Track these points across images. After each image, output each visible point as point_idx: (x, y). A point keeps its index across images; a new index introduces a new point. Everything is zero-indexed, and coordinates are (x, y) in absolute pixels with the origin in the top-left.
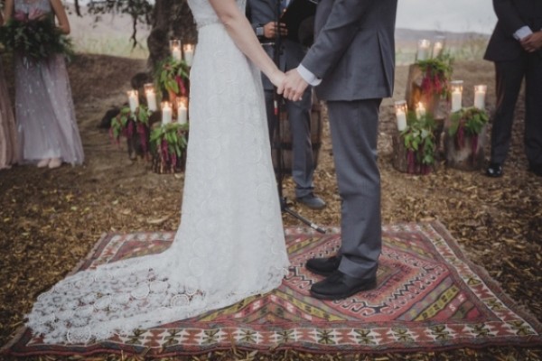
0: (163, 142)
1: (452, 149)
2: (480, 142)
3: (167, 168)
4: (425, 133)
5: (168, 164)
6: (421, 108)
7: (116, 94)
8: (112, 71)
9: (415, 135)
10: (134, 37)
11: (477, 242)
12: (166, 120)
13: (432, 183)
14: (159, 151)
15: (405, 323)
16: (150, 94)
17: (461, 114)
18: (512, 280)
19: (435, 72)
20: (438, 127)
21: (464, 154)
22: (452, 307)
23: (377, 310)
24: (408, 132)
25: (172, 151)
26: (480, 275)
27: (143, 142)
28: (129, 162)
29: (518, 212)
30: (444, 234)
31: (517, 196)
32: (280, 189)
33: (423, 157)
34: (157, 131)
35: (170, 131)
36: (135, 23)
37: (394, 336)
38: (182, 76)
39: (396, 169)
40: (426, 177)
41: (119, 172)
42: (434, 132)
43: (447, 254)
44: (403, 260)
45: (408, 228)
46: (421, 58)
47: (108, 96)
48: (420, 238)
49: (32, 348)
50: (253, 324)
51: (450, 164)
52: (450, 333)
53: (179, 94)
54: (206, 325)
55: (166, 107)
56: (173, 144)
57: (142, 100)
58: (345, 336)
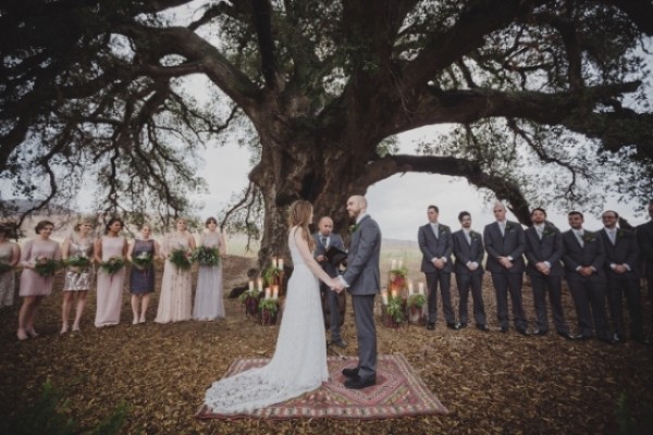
0: (265, 309)
1: (411, 314)
2: (423, 311)
4: (397, 307)
5: (267, 320)
6: (394, 293)
8: (235, 265)
9: (392, 307)
10: (248, 246)
11: (419, 365)
12: (267, 297)
13: (401, 333)
14: (263, 313)
15: (382, 405)
16: (260, 283)
17: (414, 297)
19: (400, 276)
20: (404, 305)
21: (416, 318)
22: (404, 397)
23: (370, 399)
24: (389, 306)
25: (270, 313)
26: (418, 381)
27: (254, 309)
28: (246, 319)
29: (440, 349)
30: (404, 361)
31: (440, 340)
33: (396, 319)
34: (262, 303)
35: (269, 303)
36: (249, 239)
37: (376, 411)
38: (276, 275)
39: (384, 325)
40: (398, 330)
41: (241, 325)
42: (402, 305)
43: (404, 371)
44: (384, 374)
45: (387, 357)
46: (393, 269)
47: (232, 279)
48: (392, 363)
50: (311, 406)
51: (410, 323)
52: (401, 409)
53: (274, 284)
54: (288, 406)
55: (268, 291)
56: (270, 310)
57: (256, 286)
58: (354, 411)
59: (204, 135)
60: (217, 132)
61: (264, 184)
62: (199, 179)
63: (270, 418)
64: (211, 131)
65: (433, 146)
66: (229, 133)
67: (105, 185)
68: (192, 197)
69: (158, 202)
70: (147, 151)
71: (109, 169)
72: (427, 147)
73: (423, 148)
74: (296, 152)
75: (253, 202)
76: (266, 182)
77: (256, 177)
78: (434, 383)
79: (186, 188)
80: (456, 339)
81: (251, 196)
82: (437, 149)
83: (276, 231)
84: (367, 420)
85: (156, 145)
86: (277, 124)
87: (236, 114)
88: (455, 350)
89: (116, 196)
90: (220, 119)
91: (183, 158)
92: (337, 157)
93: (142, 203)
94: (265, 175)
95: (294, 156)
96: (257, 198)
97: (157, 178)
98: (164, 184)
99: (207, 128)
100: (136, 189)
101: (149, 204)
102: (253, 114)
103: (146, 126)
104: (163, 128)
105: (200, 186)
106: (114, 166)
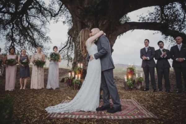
0: (75, 83)
1: (137, 85)
2: (143, 84)
3: (76, 89)
4: (131, 82)
5: (76, 88)
6: (130, 77)
7: (64, 76)
8: (63, 71)
9: (129, 82)
10: (68, 65)
11: (142, 103)
12: (76, 78)
13: (133, 92)
14: (74, 85)
15: (127, 115)
16: (73, 73)
17: (138, 78)
18: (149, 109)
19: (132, 70)
20: (134, 81)
21: (139, 87)
22: (137, 113)
23: (121, 113)
24: (127, 82)
25: (77, 85)
26: (143, 108)
27: (71, 83)
28: (67, 88)
29: (151, 97)
30: (135, 101)
31: (151, 95)
32: (100, 93)
33: (131, 87)
34: (74, 81)
35: (77, 81)
36: (68, 62)
37: (124, 117)
38: (80, 70)
39: (125, 90)
40: (132, 91)
41: (65, 89)
42: (133, 82)
43: (136, 104)
44: (127, 105)
45: (128, 100)
46: (129, 67)
48: (130, 102)
49: (52, 118)
50: (96, 115)
51: (137, 89)
52: (136, 117)
53: (79, 73)
54: (86, 115)
55: (76, 76)
56: (78, 83)
57: (71, 74)
58: (114, 117)
59: (49, 18)
60: (54, 16)
61: (74, 36)
62: (48, 37)
63: (78, 119)
64: (52, 16)
65: (146, 18)
66: (59, 17)
67: (9, 40)
68: (45, 45)
69: (31, 48)
70: (26, 26)
71: (10, 34)
72: (143, 19)
73: (141, 19)
74: (87, 22)
75: (70, 47)
76: (75, 35)
77: (71, 33)
78: (150, 109)
79: (43, 41)
80: (158, 94)
81: (69, 44)
82: (148, 19)
83: (79, 55)
84: (120, 120)
85: (29, 24)
86: (79, 11)
87: (62, 9)
88: (158, 98)
89: (14, 45)
90: (55, 11)
91: (41, 29)
92: (104, 23)
93: (25, 48)
94: (75, 32)
95: (86, 24)
96: (71, 45)
97: (30, 37)
98: (34, 39)
99: (50, 15)
100: (22, 41)
101: (27, 48)
102: (69, 7)
103: (25, 15)
104: (32, 16)
105: (48, 40)
106: (12, 33)
